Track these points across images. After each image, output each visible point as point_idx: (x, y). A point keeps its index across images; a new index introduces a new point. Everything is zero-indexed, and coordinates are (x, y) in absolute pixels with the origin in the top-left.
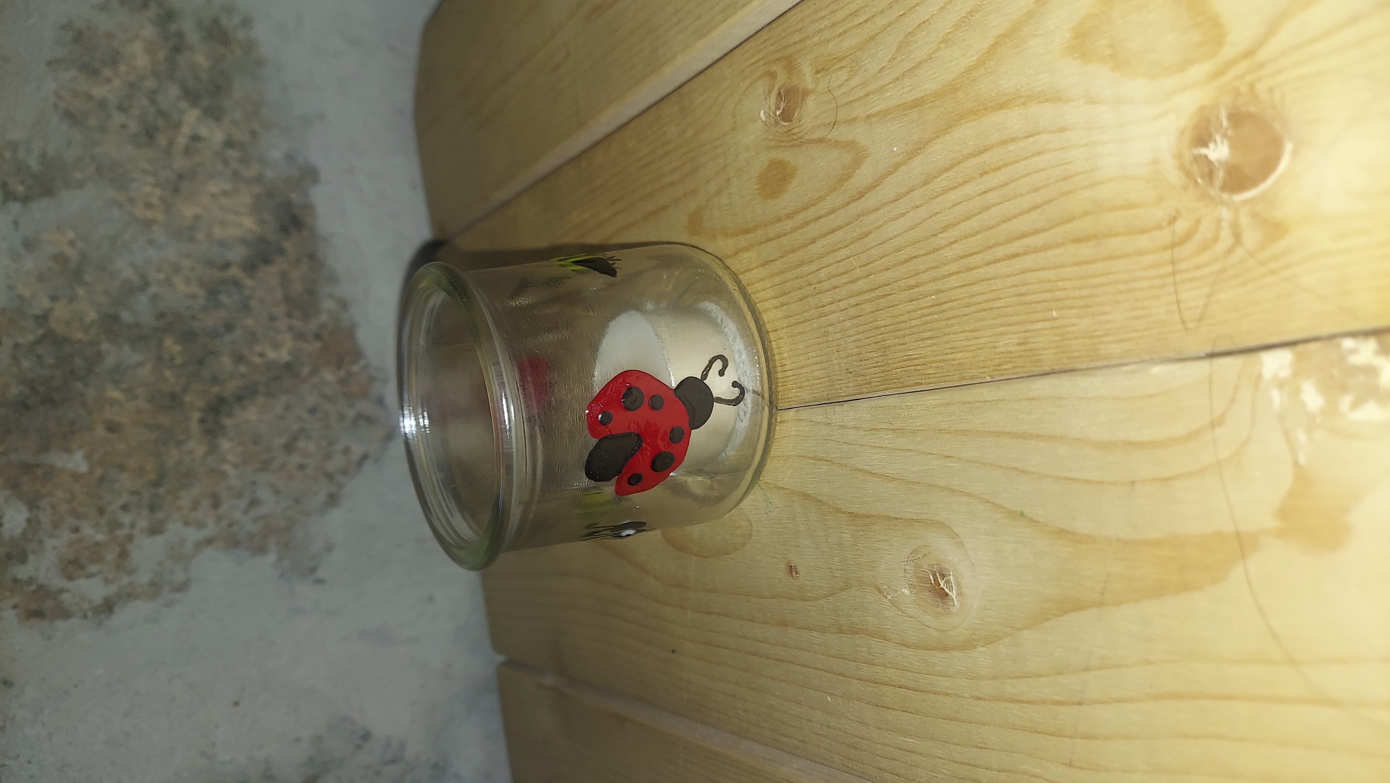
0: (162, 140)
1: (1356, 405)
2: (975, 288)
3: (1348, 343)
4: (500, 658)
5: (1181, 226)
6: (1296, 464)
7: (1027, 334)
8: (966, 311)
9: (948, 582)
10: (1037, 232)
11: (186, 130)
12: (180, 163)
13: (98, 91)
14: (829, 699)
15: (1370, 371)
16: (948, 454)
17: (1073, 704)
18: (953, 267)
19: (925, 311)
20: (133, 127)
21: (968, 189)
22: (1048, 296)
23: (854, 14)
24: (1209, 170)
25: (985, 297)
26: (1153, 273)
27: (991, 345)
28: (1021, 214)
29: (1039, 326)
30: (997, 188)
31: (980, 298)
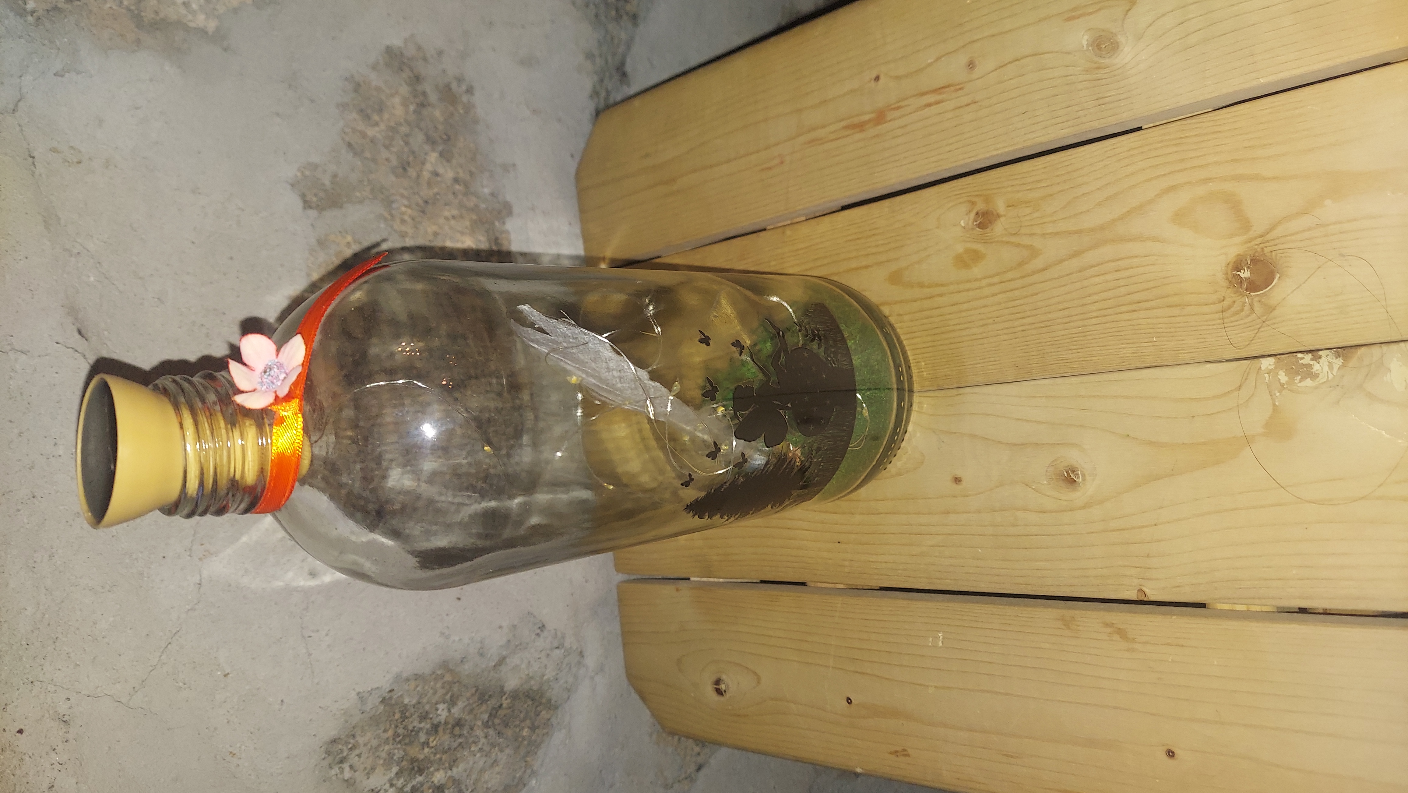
0: (412, 172)
1: (1300, 381)
2: (1107, 325)
3: (1300, 355)
4: (620, 577)
5: (1226, 303)
6: (1274, 405)
7: (1138, 348)
8: (1101, 336)
9: (1077, 474)
10: (1148, 301)
11: (428, 167)
12: (426, 192)
13: (371, 132)
14: (980, 551)
15: (1310, 366)
16: (1083, 408)
17: (1151, 526)
18: (1095, 314)
19: (1074, 335)
20: (394, 162)
21: (1108, 277)
22: (1151, 331)
23: (1040, 181)
24: (1241, 281)
25: (1114, 330)
26: (1209, 323)
27: (1116, 353)
28: (1139, 292)
29: (1146, 344)
30: (1125, 278)
31: (1111, 330)
